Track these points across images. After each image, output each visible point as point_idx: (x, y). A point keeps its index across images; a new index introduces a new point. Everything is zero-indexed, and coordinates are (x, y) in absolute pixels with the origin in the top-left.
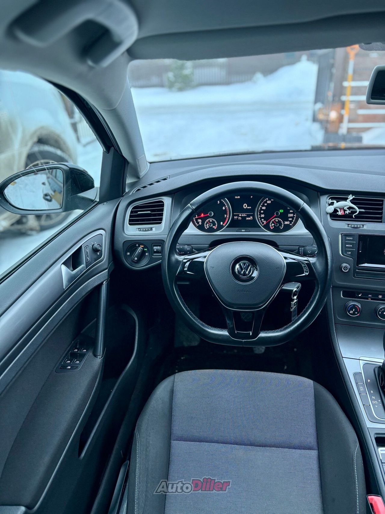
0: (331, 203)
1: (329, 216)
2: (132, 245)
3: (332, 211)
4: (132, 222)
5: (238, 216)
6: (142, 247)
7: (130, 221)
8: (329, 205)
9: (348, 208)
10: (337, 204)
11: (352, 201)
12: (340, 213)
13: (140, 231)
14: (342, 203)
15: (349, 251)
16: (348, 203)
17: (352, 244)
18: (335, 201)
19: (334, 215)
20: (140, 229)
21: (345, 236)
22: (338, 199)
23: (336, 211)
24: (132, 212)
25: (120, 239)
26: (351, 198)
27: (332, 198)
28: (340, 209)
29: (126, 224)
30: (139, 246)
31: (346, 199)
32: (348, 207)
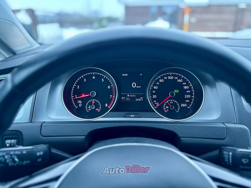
5: (126, 96)
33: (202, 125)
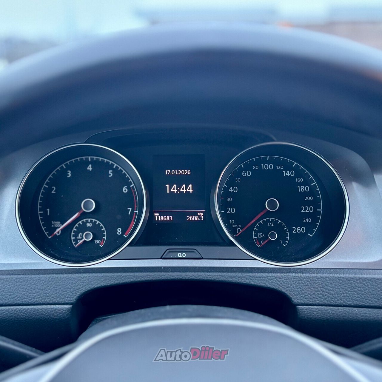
33: (347, 275)
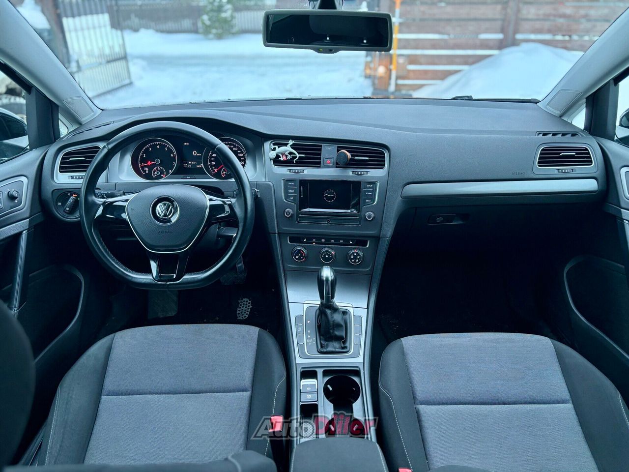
0: (274, 148)
1: (272, 161)
2: (64, 194)
3: (275, 157)
4: (63, 169)
5: (187, 163)
6: (75, 197)
7: (61, 168)
8: (272, 150)
9: (289, 154)
10: (279, 150)
11: (293, 146)
12: (282, 159)
13: (73, 178)
14: (283, 148)
15: (292, 196)
16: (288, 149)
17: (294, 190)
18: (277, 147)
19: (277, 161)
20: (72, 177)
21: (287, 181)
22: (280, 145)
23: (278, 156)
24: (63, 158)
25: (48, 188)
26: (291, 144)
27: (274, 144)
28: (282, 154)
29: (57, 171)
30: (71, 195)
31: (286, 145)
32: (288, 152)
